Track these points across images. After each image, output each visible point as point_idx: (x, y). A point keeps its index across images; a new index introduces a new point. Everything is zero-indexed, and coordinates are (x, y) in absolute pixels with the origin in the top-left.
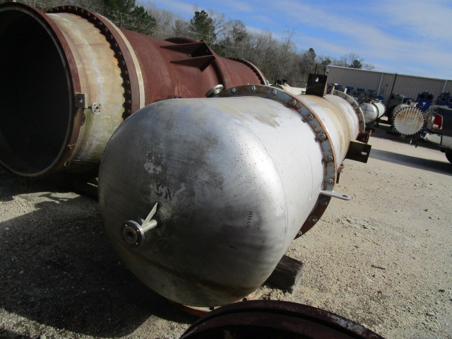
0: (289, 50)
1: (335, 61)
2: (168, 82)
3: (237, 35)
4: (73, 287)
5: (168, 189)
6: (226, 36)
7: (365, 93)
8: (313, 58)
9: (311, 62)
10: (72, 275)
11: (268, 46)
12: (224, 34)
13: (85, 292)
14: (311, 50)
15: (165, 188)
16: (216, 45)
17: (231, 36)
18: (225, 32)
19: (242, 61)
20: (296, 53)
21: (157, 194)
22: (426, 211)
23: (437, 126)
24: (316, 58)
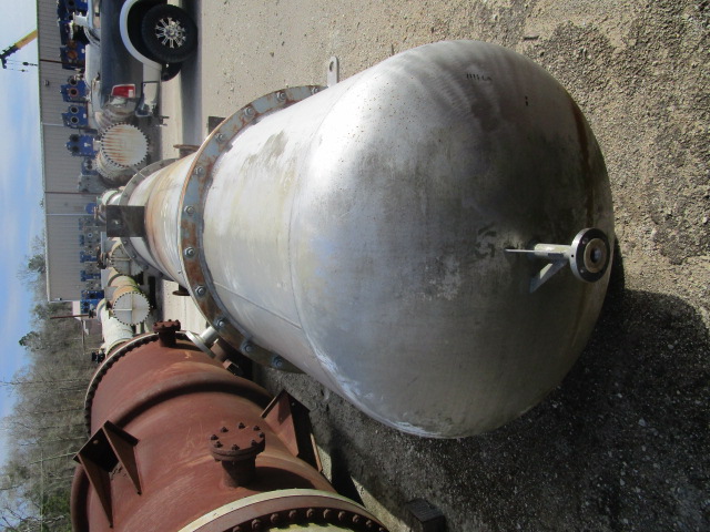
0: (30, 378)
1: (36, 299)
2: (183, 483)
3: (16, 480)
4: (644, 449)
5: (480, 232)
6: (20, 500)
7: (86, 232)
8: (37, 335)
9: (44, 335)
10: (621, 467)
11: (28, 418)
12: (18, 505)
13: (642, 422)
14: (22, 342)
15: (478, 240)
16: (44, 512)
17: (21, 491)
18: (13, 504)
19: (90, 402)
20: (34, 364)
21: (493, 256)
22: (273, 55)
23: (130, 91)
24: (36, 330)
